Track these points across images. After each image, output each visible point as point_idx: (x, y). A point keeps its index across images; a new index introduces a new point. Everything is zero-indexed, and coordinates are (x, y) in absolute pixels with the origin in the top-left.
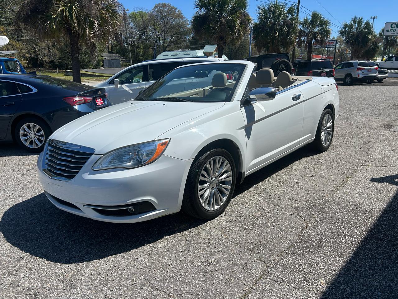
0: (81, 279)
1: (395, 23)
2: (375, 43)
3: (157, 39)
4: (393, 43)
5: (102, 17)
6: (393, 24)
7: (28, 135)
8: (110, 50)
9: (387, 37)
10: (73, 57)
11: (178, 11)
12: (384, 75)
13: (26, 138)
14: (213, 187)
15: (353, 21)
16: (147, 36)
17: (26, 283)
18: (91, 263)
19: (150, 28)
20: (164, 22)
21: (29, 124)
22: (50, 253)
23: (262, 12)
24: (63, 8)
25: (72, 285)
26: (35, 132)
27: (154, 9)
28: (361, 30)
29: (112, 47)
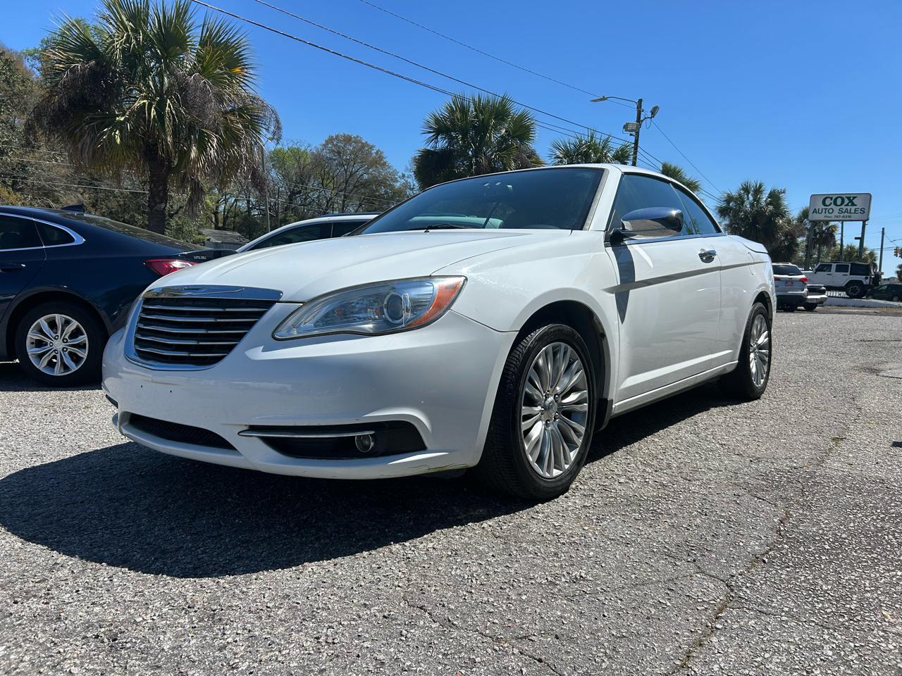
0: (237, 606)
1: (831, 196)
2: (791, 237)
3: (327, 205)
4: (826, 238)
5: (227, 129)
6: (826, 198)
7: (46, 344)
8: (220, 225)
9: (815, 223)
10: (151, 209)
11: (377, 153)
12: (818, 297)
13: (40, 351)
14: (549, 420)
15: (743, 189)
16: (305, 199)
17: (81, 614)
18: (254, 577)
19: (313, 183)
20: (346, 172)
21: (55, 317)
22: (138, 556)
23: (561, 156)
24: (144, 101)
25: (213, 618)
26: (67, 337)
27: (324, 145)
28: (761, 208)
29: (225, 218)
